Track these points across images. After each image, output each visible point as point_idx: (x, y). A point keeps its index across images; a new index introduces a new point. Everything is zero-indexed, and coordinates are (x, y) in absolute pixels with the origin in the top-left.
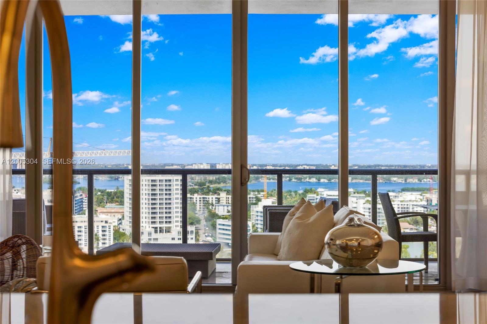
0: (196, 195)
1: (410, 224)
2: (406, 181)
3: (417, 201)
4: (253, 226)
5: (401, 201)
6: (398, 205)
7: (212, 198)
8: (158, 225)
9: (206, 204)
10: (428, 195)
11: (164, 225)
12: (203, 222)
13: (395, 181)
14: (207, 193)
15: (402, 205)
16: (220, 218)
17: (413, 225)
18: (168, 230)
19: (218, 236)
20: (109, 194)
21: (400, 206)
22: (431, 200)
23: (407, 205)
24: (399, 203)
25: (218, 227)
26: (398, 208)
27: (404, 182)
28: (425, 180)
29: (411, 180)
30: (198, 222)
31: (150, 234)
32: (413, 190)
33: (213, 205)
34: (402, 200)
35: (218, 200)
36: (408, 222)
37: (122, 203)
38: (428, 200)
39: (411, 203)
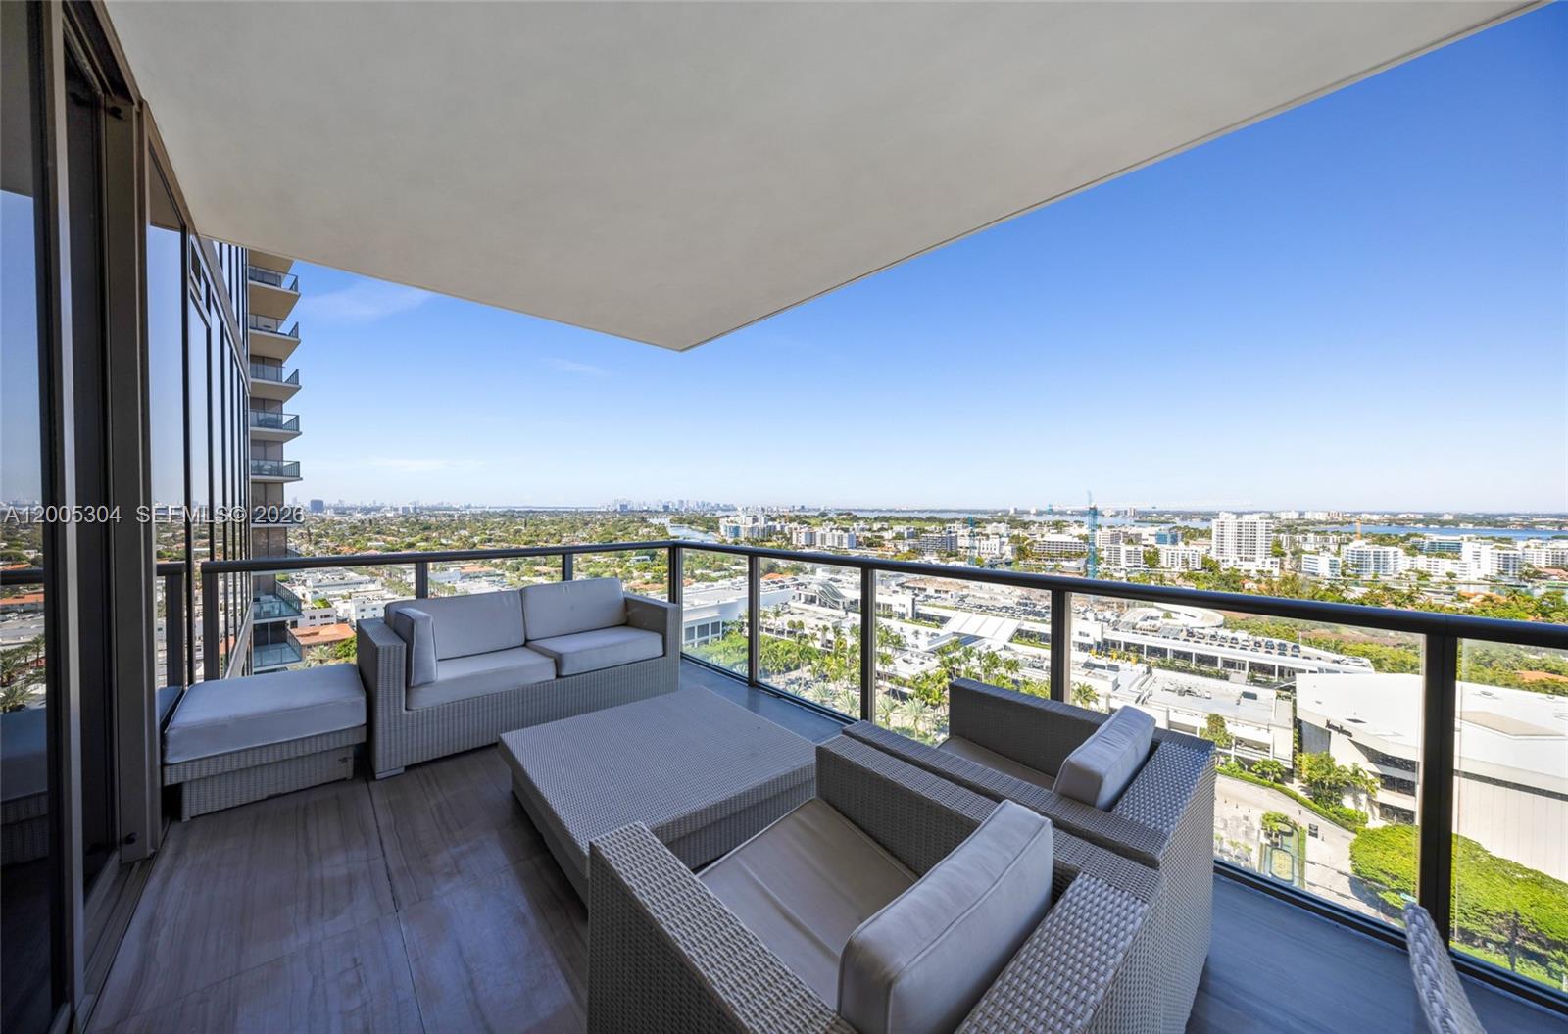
0: (1282, 535)
2: (1560, 528)
4: (1344, 561)
7: (1299, 537)
8: (1243, 555)
9: (1293, 542)
11: (1249, 556)
12: (1289, 556)
13: (1541, 529)
14: (1295, 534)
16: (1307, 553)
18: (1253, 560)
19: (1303, 566)
20: (1200, 532)
21: (1551, 553)
25: (1303, 559)
26: (1548, 555)
27: (1555, 530)
30: (1284, 554)
31: (1235, 561)
33: (1299, 542)
34: (1557, 547)
35: (1306, 539)
37: (1211, 538)
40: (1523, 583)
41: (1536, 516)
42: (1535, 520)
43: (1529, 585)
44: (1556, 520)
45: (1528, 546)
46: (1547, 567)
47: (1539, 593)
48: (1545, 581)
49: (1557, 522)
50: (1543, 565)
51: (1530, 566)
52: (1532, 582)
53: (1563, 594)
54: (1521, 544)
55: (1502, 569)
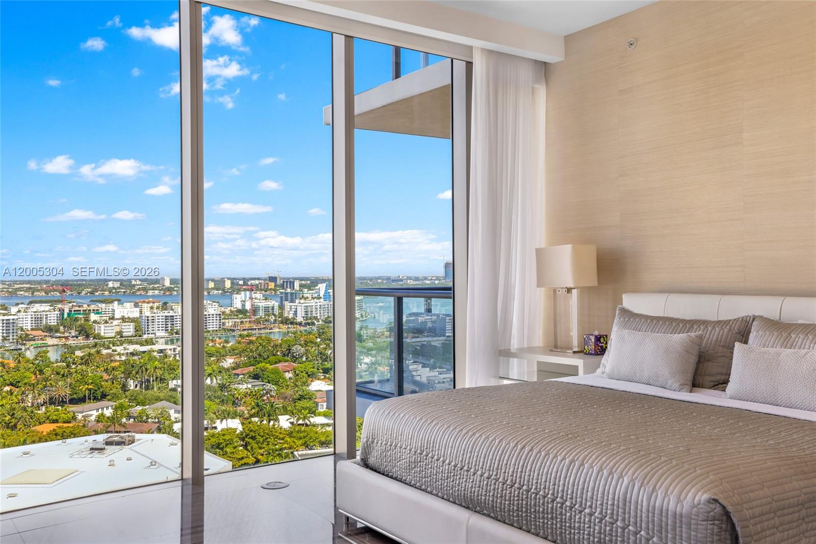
1: (43, 332)
2: (32, 294)
3: (50, 311)
5: (35, 312)
6: (32, 315)
10: (60, 306)
13: (21, 295)
15: (35, 315)
17: (46, 332)
21: (33, 316)
22: (64, 310)
23: (41, 315)
24: (32, 313)
26: (32, 318)
27: (30, 295)
28: (52, 293)
29: (38, 293)
32: (41, 302)
34: (35, 310)
36: (42, 330)
38: (60, 310)
39: (45, 313)
40: (20, 346)
41: (15, 282)
42: (17, 286)
43: (23, 348)
44: (28, 286)
45: (19, 311)
46: (32, 330)
47: (30, 355)
48: (32, 343)
49: (30, 288)
50: (29, 328)
51: (22, 329)
52: (24, 344)
53: (48, 352)
54: (14, 310)
55: (5, 335)
